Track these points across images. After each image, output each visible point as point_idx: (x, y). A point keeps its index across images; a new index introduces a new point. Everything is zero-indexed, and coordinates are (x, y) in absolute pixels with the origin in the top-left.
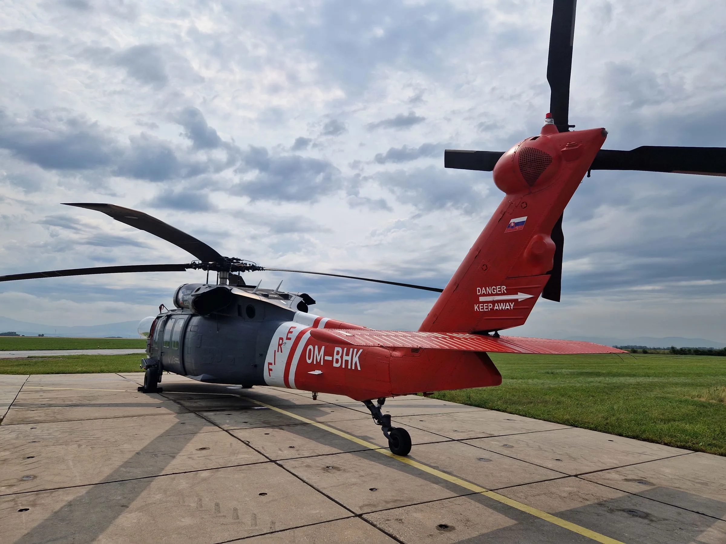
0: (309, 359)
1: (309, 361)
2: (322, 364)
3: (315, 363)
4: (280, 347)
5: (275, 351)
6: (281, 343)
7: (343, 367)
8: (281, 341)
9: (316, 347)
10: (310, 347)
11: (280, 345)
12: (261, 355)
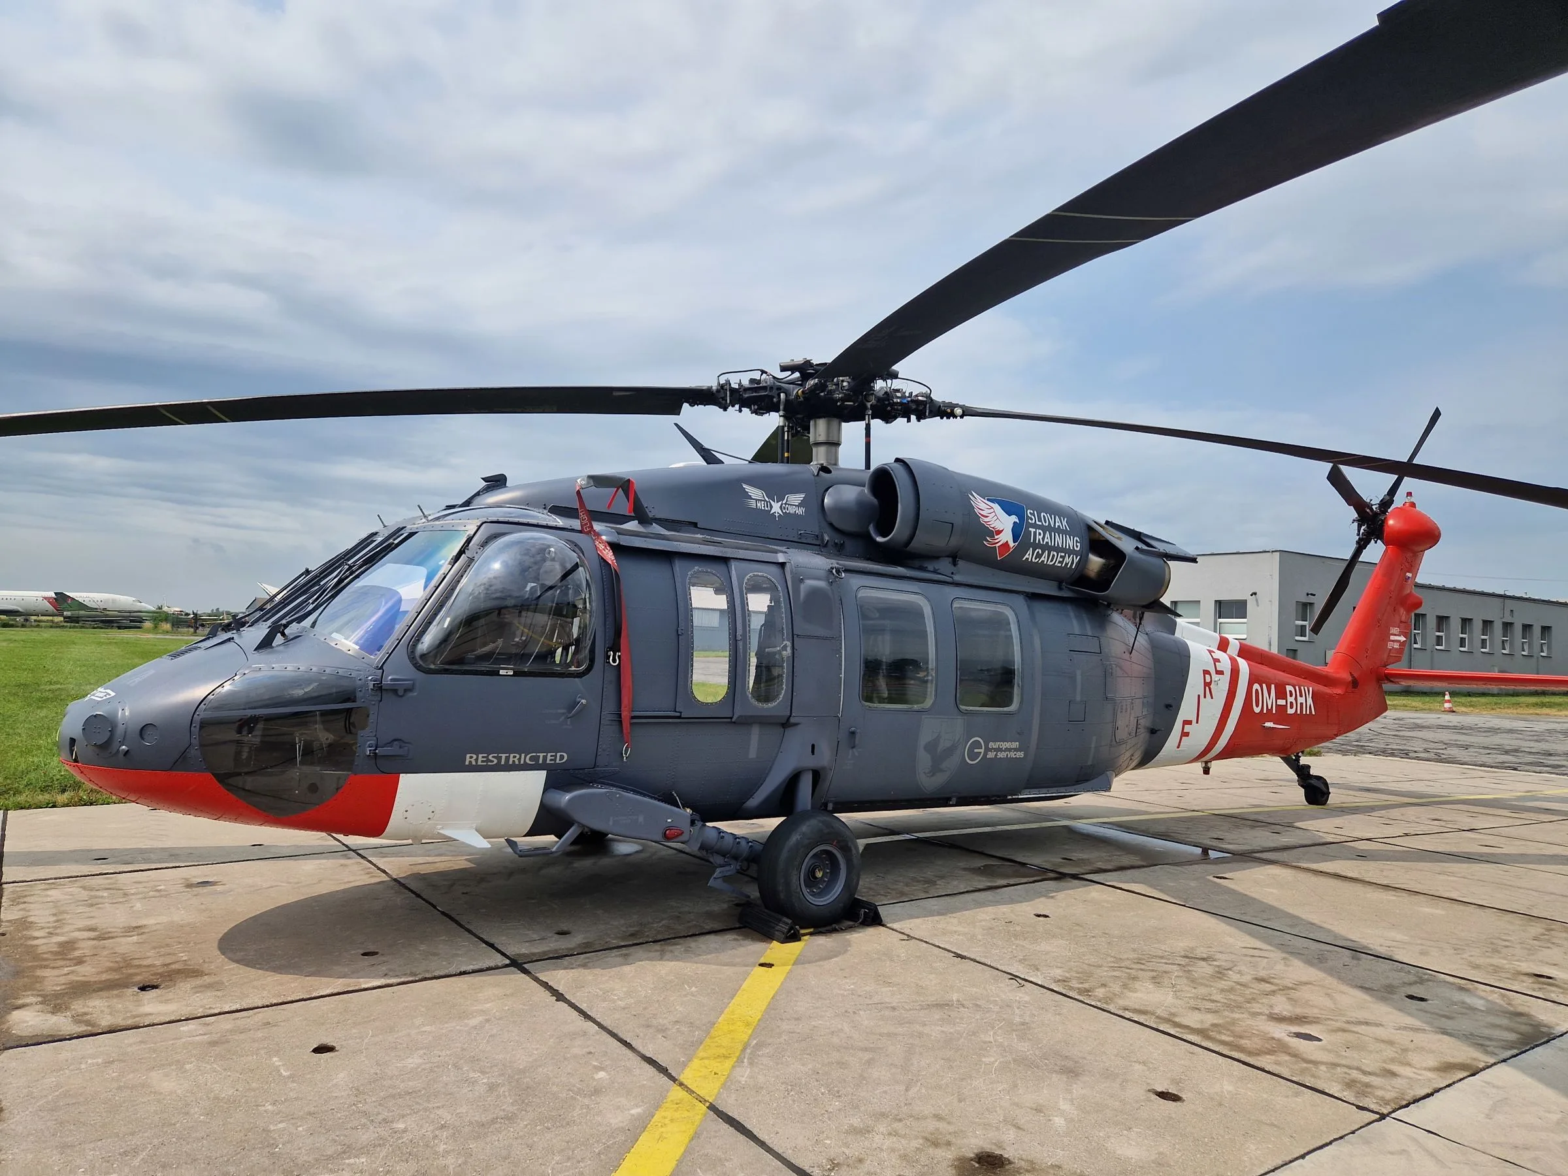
0: (1257, 706)
1: (1257, 710)
2: (1274, 712)
3: (1265, 711)
4: (1207, 688)
5: (1199, 696)
6: (1208, 680)
7: (1299, 712)
8: (1208, 677)
9: (1264, 685)
10: (1256, 686)
11: (1207, 685)
12: (1168, 706)
